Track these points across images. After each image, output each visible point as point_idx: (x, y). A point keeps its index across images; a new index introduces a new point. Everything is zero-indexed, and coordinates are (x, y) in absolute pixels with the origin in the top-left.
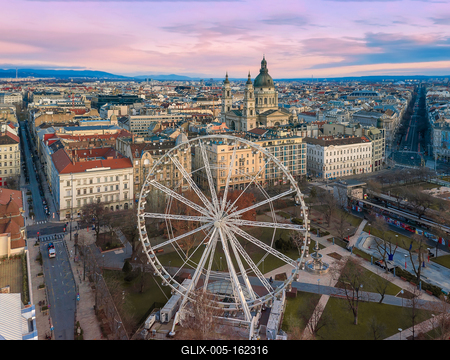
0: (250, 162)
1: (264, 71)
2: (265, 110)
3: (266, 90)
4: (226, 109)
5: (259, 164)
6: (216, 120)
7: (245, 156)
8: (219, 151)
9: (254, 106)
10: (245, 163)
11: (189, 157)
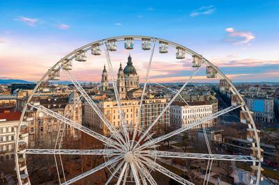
0: (129, 116)
1: (130, 64)
2: (131, 89)
3: (131, 75)
4: (104, 89)
5: (136, 118)
6: (99, 93)
7: (125, 111)
8: (105, 107)
9: (124, 85)
10: (126, 116)
11: (80, 111)
